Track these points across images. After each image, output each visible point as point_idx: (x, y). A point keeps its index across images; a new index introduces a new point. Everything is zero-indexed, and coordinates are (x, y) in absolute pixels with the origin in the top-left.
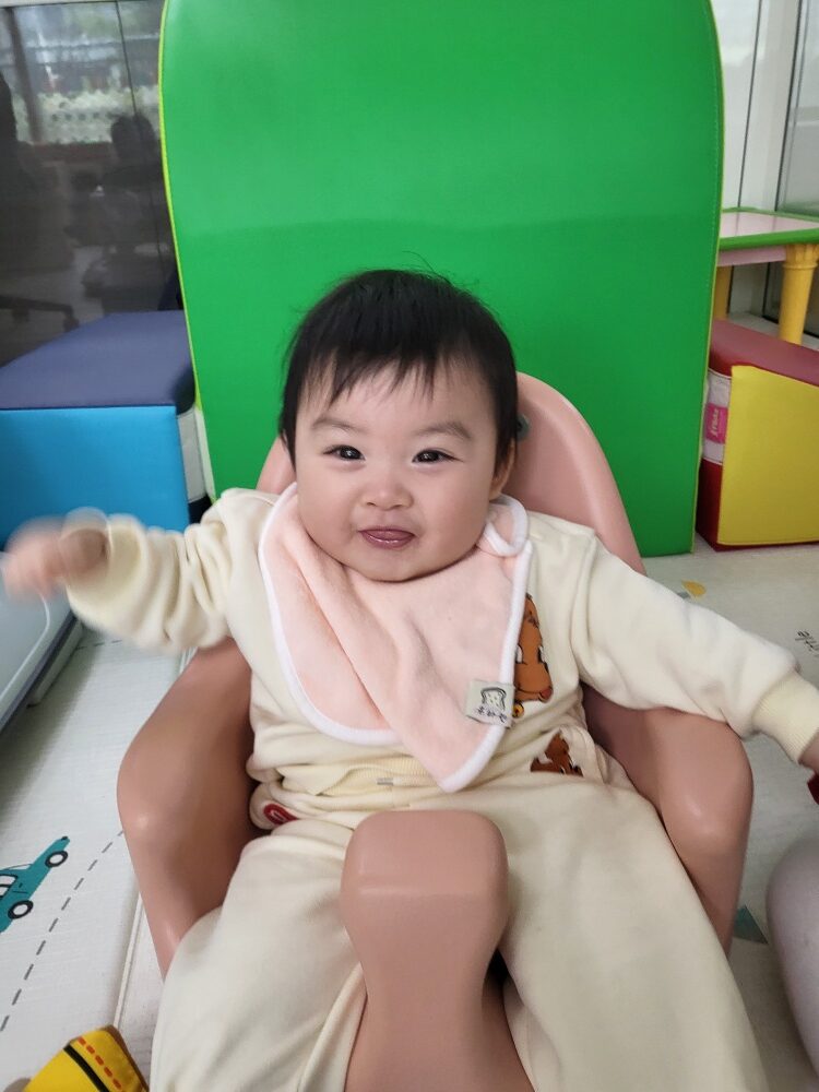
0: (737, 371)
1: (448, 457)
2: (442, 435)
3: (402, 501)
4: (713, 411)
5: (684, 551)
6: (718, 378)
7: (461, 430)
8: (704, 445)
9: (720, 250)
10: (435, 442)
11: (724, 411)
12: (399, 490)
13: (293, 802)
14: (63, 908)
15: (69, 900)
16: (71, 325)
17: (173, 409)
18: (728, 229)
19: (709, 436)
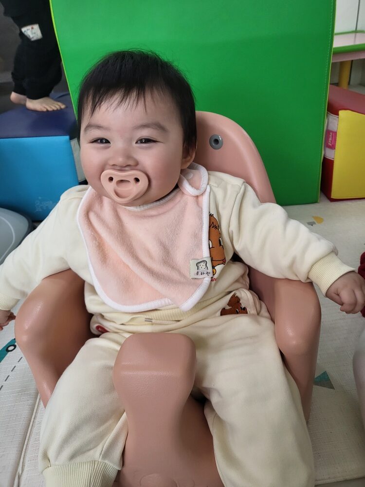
0: (341, 113)
1: (155, 141)
2: (149, 129)
3: (131, 163)
4: (330, 134)
5: (315, 202)
6: (332, 117)
8: (325, 150)
9: (334, 54)
10: (145, 133)
11: (335, 133)
13: (106, 325)
14: (12, 371)
15: (15, 367)
17: (68, 137)
18: (339, 43)
19: (327, 146)
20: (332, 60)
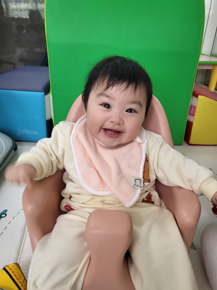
0: (199, 96)
1: (135, 112)
4: (192, 107)
5: (180, 145)
6: (194, 98)
7: (140, 104)
8: (188, 116)
11: (195, 108)
12: (121, 119)
13: (73, 205)
14: (5, 229)
15: (6, 227)
16: (15, 68)
17: (43, 93)
19: (190, 114)
20: (198, 68)
